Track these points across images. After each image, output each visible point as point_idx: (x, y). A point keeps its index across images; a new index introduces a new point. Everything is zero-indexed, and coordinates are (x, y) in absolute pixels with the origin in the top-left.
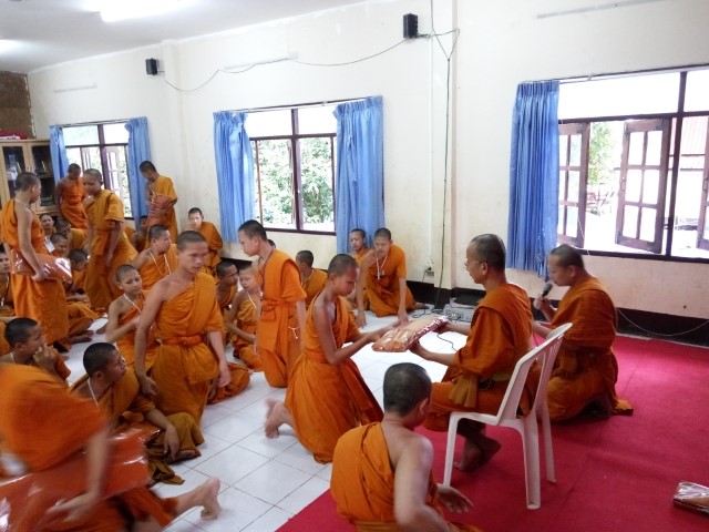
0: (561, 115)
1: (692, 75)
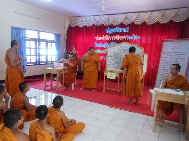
1: (40, 32)
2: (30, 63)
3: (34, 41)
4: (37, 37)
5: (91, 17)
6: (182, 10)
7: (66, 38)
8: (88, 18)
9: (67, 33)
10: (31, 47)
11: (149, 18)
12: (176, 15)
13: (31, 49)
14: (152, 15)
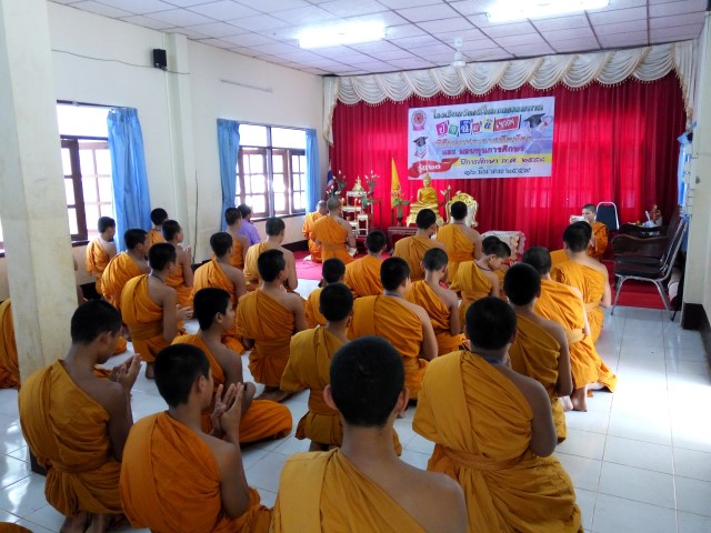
3: (259, 153)
4: (265, 144)
5: (405, 73)
6: (655, 49)
8: (396, 77)
11: (570, 70)
12: (642, 62)
14: (577, 63)
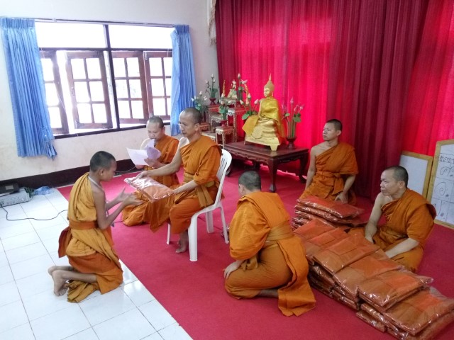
0: (40, 45)
1: (111, 27)
2: (93, 124)
3: (94, 56)
7: (214, 34)
9: (214, 17)
10: (90, 77)
13: (90, 83)
